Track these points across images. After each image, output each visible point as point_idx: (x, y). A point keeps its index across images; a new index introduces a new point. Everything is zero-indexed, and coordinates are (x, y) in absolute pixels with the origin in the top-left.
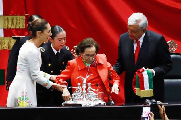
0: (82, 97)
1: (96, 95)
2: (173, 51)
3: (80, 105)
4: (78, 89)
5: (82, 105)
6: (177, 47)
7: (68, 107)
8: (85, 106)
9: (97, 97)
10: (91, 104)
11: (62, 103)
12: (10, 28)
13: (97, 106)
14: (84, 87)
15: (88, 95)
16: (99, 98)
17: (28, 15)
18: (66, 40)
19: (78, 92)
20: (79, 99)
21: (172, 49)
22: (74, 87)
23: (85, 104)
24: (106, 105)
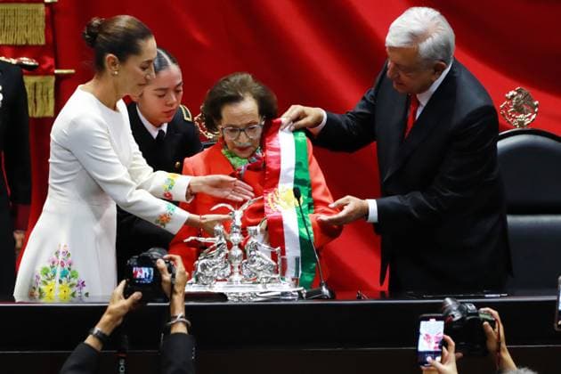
0: (228, 270)
1: (274, 263)
2: (523, 122)
3: (222, 297)
4: (216, 245)
5: (229, 298)
6: (536, 110)
8: (236, 300)
9: (276, 272)
10: (258, 294)
14: (236, 238)
15: (246, 263)
16: (283, 274)
17: (56, 1)
18: (182, 93)
19: (214, 253)
20: (219, 278)
21: (521, 116)
22: (202, 239)
23: (237, 293)
24: (306, 297)
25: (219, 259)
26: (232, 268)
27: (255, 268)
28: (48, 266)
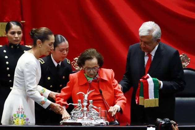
0: (82, 115)
1: (98, 113)
2: (185, 65)
3: (80, 124)
4: (78, 106)
5: (83, 125)
6: (189, 61)
7: (66, 126)
8: (85, 125)
9: (99, 116)
10: (93, 123)
11: (60, 121)
12: (3, 36)
13: (100, 125)
14: (85, 104)
15: (89, 113)
16: (101, 116)
17: (24, 22)
18: (68, 51)
19: (78, 109)
20: (79, 118)
21: (184, 63)
22: (73, 104)
23: (85, 123)
24: (109, 124)
25: (79, 111)
26: (84, 114)
27: (91, 114)
28: (16, 113)
